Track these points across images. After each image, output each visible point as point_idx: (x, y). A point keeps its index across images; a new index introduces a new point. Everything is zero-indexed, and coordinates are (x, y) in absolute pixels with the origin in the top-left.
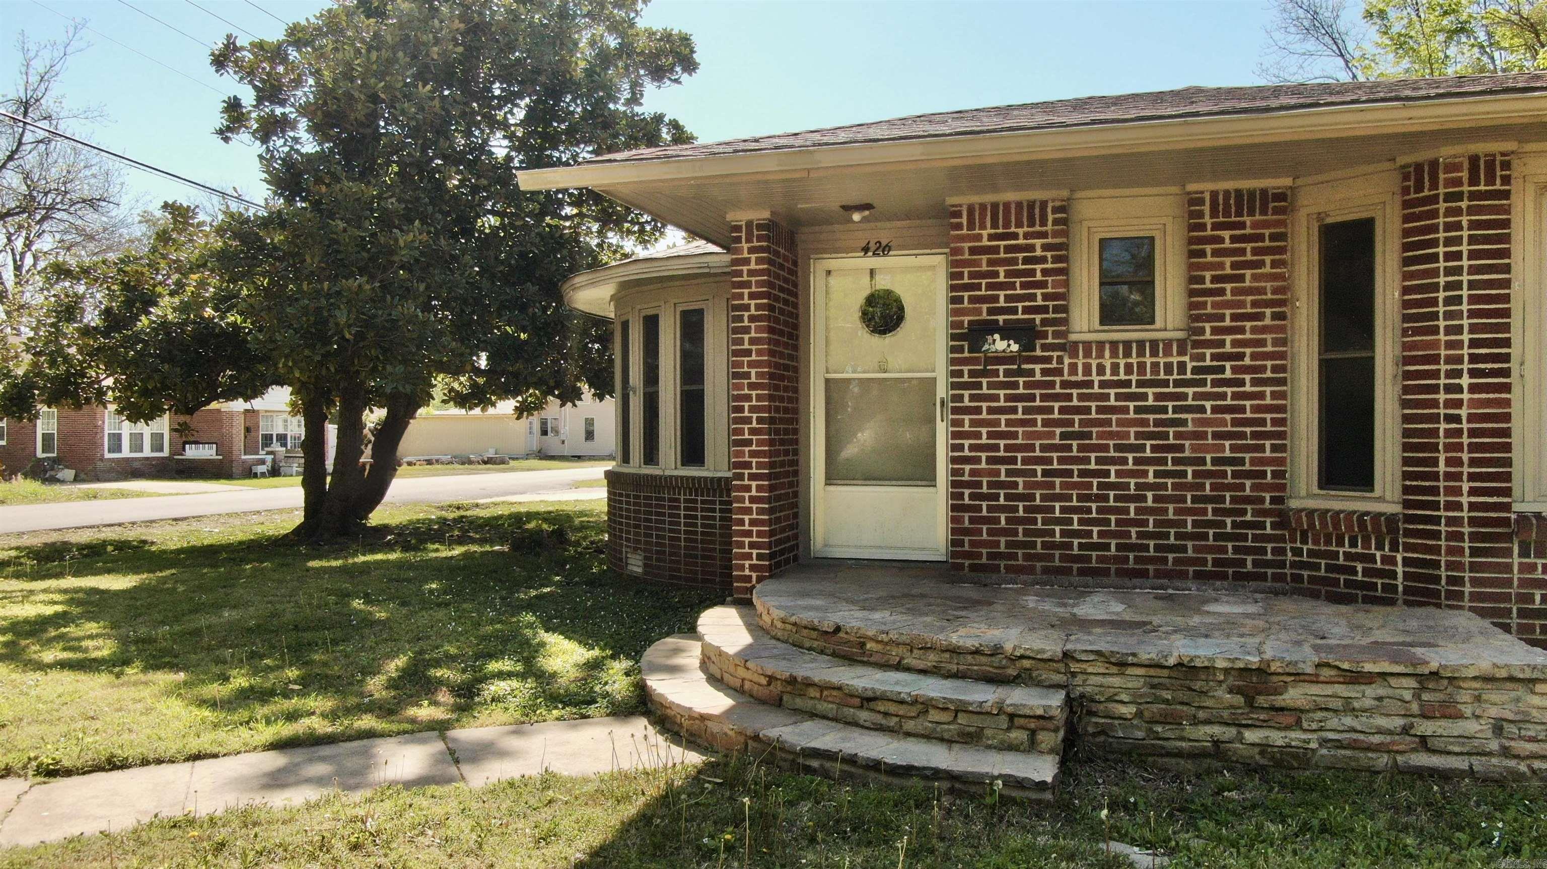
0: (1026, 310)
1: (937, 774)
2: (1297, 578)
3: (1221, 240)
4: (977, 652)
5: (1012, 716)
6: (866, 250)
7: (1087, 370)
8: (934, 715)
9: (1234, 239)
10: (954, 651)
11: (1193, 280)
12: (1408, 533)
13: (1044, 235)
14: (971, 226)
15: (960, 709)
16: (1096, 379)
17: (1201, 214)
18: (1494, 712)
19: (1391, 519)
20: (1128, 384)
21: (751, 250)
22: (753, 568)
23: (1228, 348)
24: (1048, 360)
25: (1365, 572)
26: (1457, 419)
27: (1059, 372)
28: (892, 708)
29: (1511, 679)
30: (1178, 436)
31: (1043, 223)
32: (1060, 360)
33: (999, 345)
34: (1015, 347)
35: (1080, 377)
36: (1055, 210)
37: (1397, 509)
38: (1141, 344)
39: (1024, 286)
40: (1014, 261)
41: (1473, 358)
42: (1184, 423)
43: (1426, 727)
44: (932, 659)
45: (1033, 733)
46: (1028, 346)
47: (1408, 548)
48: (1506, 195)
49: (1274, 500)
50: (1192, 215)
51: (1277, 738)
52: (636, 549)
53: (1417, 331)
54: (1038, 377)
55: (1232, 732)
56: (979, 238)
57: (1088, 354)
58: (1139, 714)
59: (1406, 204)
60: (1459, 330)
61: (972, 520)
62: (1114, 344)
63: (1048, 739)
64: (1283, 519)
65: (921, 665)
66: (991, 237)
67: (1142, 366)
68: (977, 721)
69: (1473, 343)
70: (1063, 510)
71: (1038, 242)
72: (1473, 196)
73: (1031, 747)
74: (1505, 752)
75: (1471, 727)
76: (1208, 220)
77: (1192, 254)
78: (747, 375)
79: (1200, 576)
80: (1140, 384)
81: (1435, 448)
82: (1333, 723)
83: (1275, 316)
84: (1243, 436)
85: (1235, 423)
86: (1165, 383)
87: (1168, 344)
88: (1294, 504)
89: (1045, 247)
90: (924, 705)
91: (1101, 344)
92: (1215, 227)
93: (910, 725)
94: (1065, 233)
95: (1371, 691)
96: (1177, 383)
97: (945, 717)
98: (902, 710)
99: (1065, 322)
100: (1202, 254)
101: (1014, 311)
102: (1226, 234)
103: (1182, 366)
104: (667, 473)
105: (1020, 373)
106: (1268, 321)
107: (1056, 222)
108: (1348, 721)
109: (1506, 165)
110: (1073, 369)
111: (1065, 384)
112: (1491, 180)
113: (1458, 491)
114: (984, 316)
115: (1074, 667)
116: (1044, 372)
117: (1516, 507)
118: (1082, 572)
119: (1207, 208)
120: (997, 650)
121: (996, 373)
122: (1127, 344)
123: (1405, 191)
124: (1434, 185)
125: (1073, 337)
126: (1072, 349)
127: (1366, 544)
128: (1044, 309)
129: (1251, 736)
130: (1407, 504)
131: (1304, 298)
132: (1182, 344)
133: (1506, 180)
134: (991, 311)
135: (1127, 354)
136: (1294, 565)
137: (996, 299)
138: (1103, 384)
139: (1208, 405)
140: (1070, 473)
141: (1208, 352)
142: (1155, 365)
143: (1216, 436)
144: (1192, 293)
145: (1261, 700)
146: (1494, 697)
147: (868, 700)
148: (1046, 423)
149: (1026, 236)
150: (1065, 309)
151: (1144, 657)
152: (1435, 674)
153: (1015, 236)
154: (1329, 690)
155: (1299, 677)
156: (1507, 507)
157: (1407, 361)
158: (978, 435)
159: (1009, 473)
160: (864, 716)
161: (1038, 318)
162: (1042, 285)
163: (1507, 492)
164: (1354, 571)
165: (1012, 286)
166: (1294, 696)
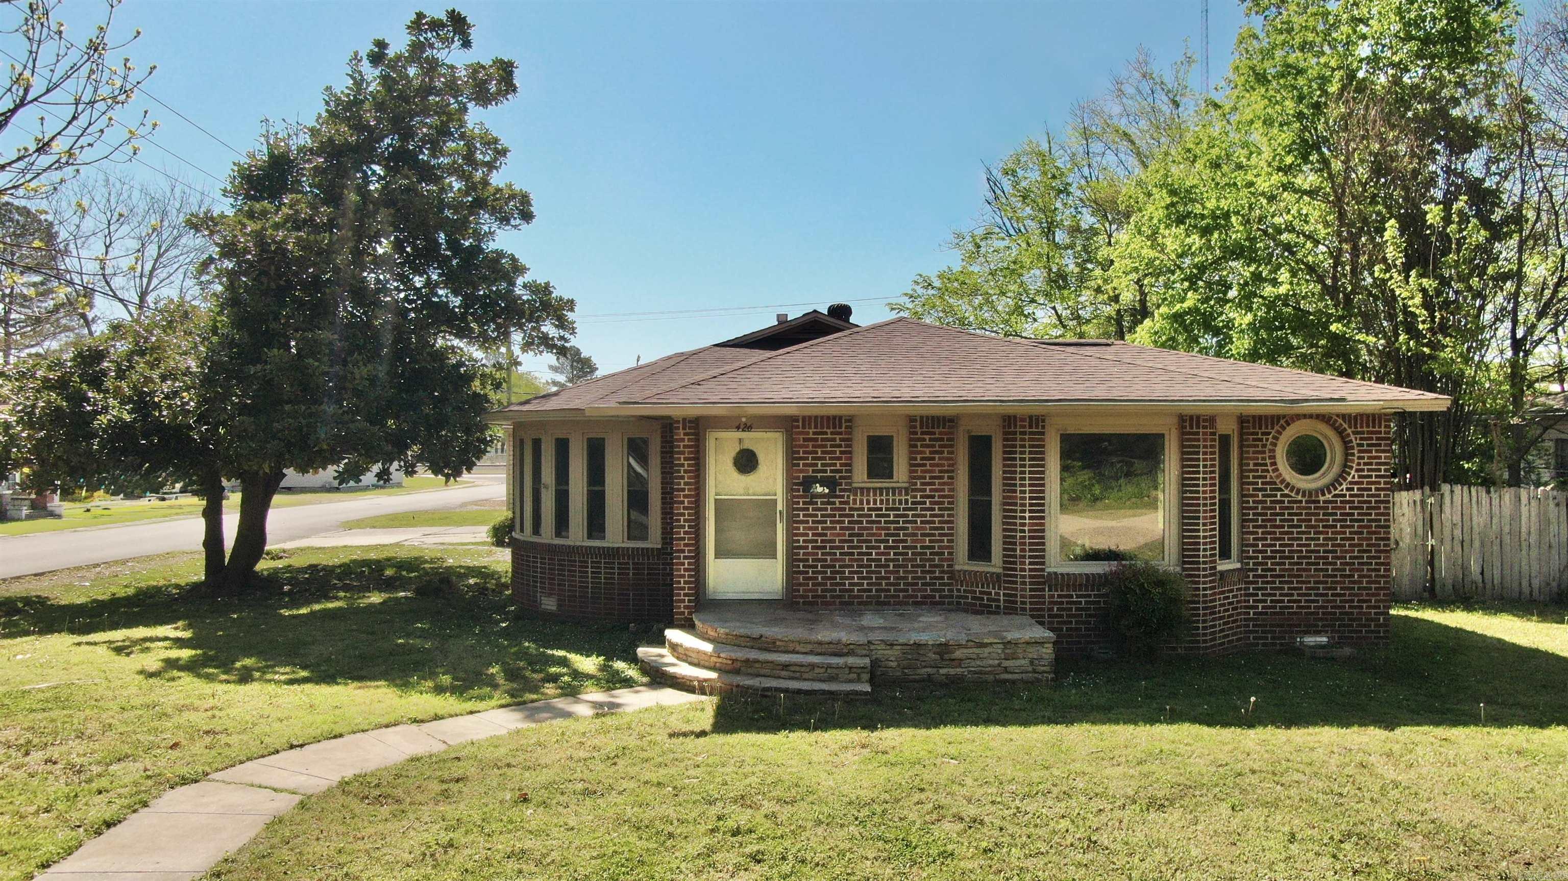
0: (832, 471)
1: (824, 692)
2: (958, 603)
3: (924, 440)
4: (830, 643)
5: (850, 668)
6: (738, 428)
7: (861, 502)
8: (817, 670)
9: (930, 440)
10: (820, 643)
11: (911, 459)
12: (1005, 582)
13: (841, 433)
14: (804, 427)
15: (829, 666)
16: (866, 507)
17: (915, 427)
18: (1030, 656)
19: (998, 575)
20: (881, 509)
21: (685, 434)
22: (685, 607)
23: (928, 493)
24: (843, 497)
25: (988, 600)
26: (1024, 531)
27: (847, 503)
28: (797, 669)
29: (1036, 643)
30: (904, 535)
31: (840, 427)
32: (848, 497)
33: (819, 489)
34: (827, 491)
35: (858, 506)
36: (846, 421)
37: (1000, 571)
38: (887, 489)
39: (830, 459)
40: (826, 446)
41: (1031, 505)
42: (907, 528)
43: (1006, 663)
44: (809, 647)
45: (859, 675)
46: (833, 490)
47: (1005, 589)
48: (1043, 433)
49: (949, 566)
50: (911, 427)
51: (952, 671)
52: (550, 595)
53: (1009, 491)
54: (838, 505)
55: (934, 670)
56: (808, 433)
57: (862, 494)
58: (899, 665)
59: (1005, 433)
60: (1024, 492)
61: (804, 579)
62: (875, 489)
63: (866, 677)
64: (952, 574)
65: (804, 650)
66: (814, 433)
67: (888, 500)
68: (835, 671)
69: (1031, 498)
70: (850, 572)
71: (838, 437)
72: (1031, 433)
73: (859, 680)
74: (1034, 671)
75: (1023, 662)
76: (919, 430)
77: (911, 446)
78: (683, 502)
79: (916, 603)
80: (887, 509)
81: (1015, 544)
82: (973, 664)
83: (949, 478)
84: (934, 535)
85: (931, 529)
86: (899, 509)
87: (900, 489)
88: (957, 567)
89: (841, 440)
90: (813, 666)
91: (868, 489)
92: (922, 433)
93: (805, 676)
94: (850, 433)
95: (987, 650)
96: (904, 509)
97: (823, 670)
98: (803, 669)
99: (850, 478)
100: (916, 446)
101: (826, 471)
102: (927, 437)
103: (907, 502)
104: (578, 544)
105: (829, 503)
106: (946, 480)
107: (847, 427)
108: (978, 663)
109: (1043, 421)
110: (855, 501)
111: (851, 509)
112: (1037, 427)
113: (1024, 563)
114: (811, 474)
115: (872, 647)
116: (841, 503)
117: (1048, 570)
118: (860, 603)
119: (918, 424)
120: (839, 642)
121: (816, 503)
122: (881, 489)
123: (1004, 427)
124: (1015, 426)
125: (855, 485)
126: (854, 491)
127: (988, 587)
128: (840, 471)
129: (942, 671)
130: (1005, 569)
131: (961, 467)
132: (906, 489)
133: (1043, 427)
134: (813, 471)
135: (881, 495)
136: (957, 597)
137: (816, 465)
138: (870, 509)
139: (919, 520)
140: (853, 554)
141: (919, 494)
142: (894, 500)
143: (922, 535)
144: (911, 465)
145: (946, 657)
146: (1031, 650)
147: (785, 666)
148: (841, 528)
149: (832, 433)
150: (850, 471)
151: (901, 641)
152: (1009, 642)
153: (826, 433)
154: (971, 651)
155: (960, 646)
156: (1043, 570)
157: (1005, 504)
158: (807, 535)
159: (823, 554)
160: (784, 673)
161: (837, 475)
162: (839, 459)
163: (1043, 563)
164: (983, 599)
165: (824, 459)
166: (958, 654)
